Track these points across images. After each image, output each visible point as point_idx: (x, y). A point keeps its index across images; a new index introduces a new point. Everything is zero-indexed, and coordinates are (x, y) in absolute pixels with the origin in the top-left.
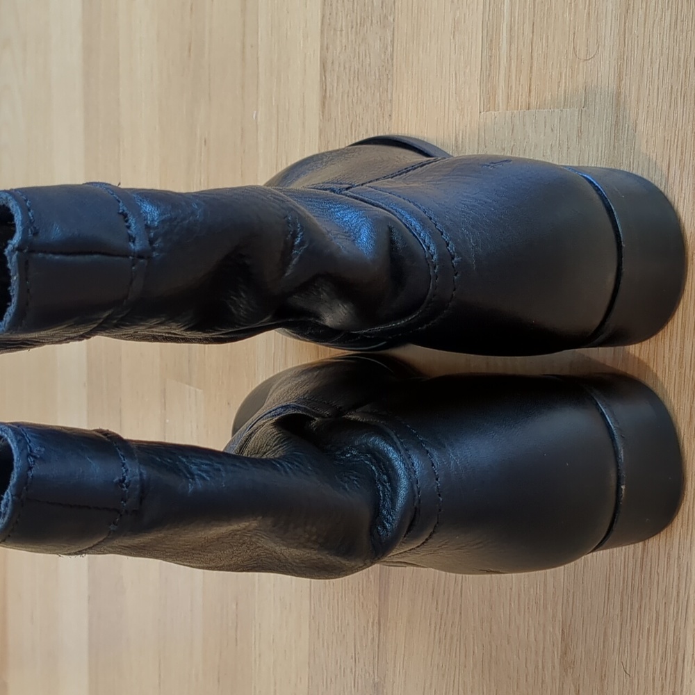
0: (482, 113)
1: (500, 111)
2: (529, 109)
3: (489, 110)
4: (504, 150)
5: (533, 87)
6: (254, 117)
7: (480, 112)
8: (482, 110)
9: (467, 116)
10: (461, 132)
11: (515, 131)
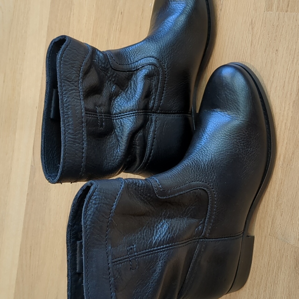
0: (265, 12)
1: (274, 12)
2: (287, 12)
3: (269, 11)
4: (274, 25)
5: (290, 5)
6: (150, 5)
7: (264, 12)
8: (265, 11)
9: (258, 13)
10: (254, 18)
11: (279, 19)
